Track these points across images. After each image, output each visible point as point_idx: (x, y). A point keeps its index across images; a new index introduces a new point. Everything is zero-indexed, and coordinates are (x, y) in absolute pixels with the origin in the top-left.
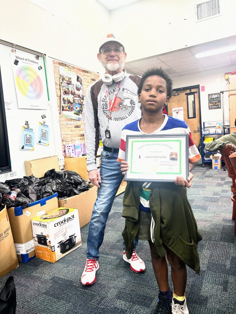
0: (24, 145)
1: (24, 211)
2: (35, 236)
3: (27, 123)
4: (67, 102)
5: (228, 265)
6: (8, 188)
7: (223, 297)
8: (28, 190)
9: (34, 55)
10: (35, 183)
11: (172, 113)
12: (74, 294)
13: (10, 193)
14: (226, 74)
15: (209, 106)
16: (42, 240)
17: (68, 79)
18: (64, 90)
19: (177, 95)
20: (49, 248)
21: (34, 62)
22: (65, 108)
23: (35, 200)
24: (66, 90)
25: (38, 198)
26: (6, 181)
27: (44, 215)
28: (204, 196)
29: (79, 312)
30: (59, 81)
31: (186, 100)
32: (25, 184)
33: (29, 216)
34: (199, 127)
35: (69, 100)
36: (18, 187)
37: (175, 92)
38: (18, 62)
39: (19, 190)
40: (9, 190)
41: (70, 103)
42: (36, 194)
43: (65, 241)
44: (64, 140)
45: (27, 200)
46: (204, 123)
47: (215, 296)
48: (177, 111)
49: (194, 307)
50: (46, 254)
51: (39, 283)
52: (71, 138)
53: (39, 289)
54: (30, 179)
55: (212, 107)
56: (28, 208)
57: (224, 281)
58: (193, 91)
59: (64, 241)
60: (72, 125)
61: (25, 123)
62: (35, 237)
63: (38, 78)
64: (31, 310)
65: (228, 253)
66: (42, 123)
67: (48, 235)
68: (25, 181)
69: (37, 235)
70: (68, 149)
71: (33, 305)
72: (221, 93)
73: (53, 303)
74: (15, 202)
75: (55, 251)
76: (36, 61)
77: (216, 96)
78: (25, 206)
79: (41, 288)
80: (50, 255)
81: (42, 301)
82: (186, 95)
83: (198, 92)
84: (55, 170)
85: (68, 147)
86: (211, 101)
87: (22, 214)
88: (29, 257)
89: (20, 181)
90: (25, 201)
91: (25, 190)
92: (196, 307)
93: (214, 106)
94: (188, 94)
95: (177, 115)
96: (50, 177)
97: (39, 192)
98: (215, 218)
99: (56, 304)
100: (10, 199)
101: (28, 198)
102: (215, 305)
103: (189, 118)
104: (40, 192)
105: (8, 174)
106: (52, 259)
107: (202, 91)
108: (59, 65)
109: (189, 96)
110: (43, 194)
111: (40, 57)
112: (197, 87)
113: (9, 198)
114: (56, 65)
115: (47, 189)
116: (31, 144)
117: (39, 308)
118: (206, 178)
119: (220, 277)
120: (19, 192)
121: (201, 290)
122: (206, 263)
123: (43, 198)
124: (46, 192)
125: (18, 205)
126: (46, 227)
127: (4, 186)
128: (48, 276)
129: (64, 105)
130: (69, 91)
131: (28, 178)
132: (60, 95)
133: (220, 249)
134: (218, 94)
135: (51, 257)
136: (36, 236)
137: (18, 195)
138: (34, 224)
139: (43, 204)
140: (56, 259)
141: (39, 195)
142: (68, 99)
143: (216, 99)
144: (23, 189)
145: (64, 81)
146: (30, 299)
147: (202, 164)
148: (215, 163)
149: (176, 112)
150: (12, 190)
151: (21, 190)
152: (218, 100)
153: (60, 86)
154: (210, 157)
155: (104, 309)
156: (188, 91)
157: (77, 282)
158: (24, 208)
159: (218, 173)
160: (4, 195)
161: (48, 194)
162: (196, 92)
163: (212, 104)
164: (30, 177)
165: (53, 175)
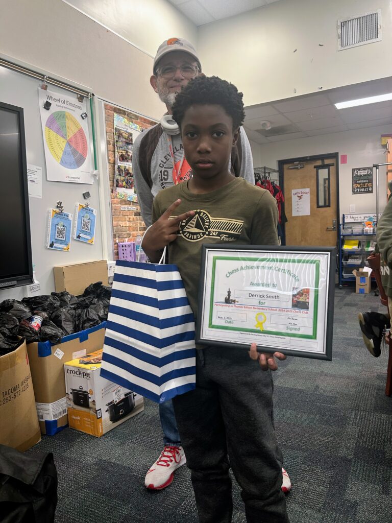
0: (54, 241)
1: (53, 349)
2: (69, 391)
3: (59, 206)
4: (124, 172)
5: (388, 452)
6: (27, 310)
7: (382, 502)
8: (61, 315)
9: (76, 95)
10: (71, 303)
11: (291, 198)
12: (136, 490)
13: (31, 319)
14: (383, 136)
15: (353, 189)
16: (81, 399)
17: (127, 136)
18: (121, 154)
19: (301, 168)
20: (92, 412)
21: (74, 106)
22: (120, 183)
23: (71, 332)
24: (124, 153)
25: (76, 329)
26: (24, 298)
27: (84, 357)
28: (344, 336)
29: (144, 519)
30: (113, 138)
31: (316, 177)
32: (55, 305)
33: (60, 357)
34: (334, 222)
35: (128, 170)
36: (44, 310)
37: (297, 163)
38: (50, 104)
39: (45, 315)
40: (30, 314)
41: (129, 175)
42: (73, 322)
43: (118, 401)
44: (117, 235)
45: (58, 332)
46: (344, 215)
47: (368, 502)
48: (300, 195)
49: (335, 517)
50: (87, 422)
51: (77, 470)
52: (128, 232)
53: (76, 478)
54: (62, 297)
55: (358, 189)
56: (60, 345)
57: (383, 477)
58: (327, 162)
59: (116, 401)
60: (131, 211)
61: (57, 205)
62: (69, 393)
63: (81, 131)
64: (65, 513)
65: (388, 431)
66: (84, 206)
67: (91, 391)
68: (55, 300)
69: (73, 390)
70: (123, 250)
71: (68, 505)
72: (375, 168)
73: (101, 503)
74: (40, 333)
75: (101, 417)
76: (79, 104)
77: (366, 172)
78: (55, 340)
79: (80, 478)
80: (94, 423)
81: (82, 499)
82: (315, 169)
83: (335, 164)
84: (101, 283)
85: (123, 246)
86: (356, 179)
87: (50, 354)
88: (58, 426)
89: (46, 300)
90: (55, 333)
91: (54, 314)
92: (338, 519)
93: (362, 188)
94: (318, 168)
95: (299, 200)
96: (94, 294)
97: (77, 318)
98: (363, 373)
99: (106, 504)
100: (31, 328)
101: (59, 329)
102: (369, 515)
103: (318, 206)
104: (79, 319)
105: (26, 288)
106: (96, 431)
107: (342, 163)
108: (113, 112)
109: (320, 171)
110: (84, 322)
111: (85, 98)
112: (335, 156)
113: (29, 327)
114: (110, 111)
115: (91, 314)
116: (64, 239)
117: (78, 510)
118: (346, 307)
119: (377, 470)
120: (46, 318)
121: (345, 490)
122: (352, 447)
123: (83, 328)
124: (89, 320)
125: (43, 340)
126: (88, 378)
127: (22, 307)
128: (91, 459)
129: (119, 177)
130: (129, 155)
131: (58, 295)
132: (114, 161)
133: (375, 426)
134: (368, 168)
135: (95, 427)
136: (71, 391)
137: (44, 323)
138: (69, 372)
139: (84, 338)
140: (102, 431)
141: (77, 323)
142: (127, 168)
143: (366, 177)
144: (52, 314)
145: (121, 139)
146: (62, 495)
147: (339, 284)
148: (361, 282)
149: (298, 197)
150: (34, 314)
151: (48, 315)
152: (368, 179)
153: (114, 146)
154: (353, 272)
155: (186, 515)
156: (319, 163)
157: (139, 470)
158: (54, 345)
159: (365, 299)
160: (22, 322)
161: (92, 323)
162: (332, 165)
163: (359, 186)
164: (62, 293)
165: (99, 291)
